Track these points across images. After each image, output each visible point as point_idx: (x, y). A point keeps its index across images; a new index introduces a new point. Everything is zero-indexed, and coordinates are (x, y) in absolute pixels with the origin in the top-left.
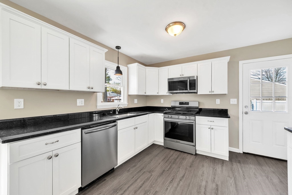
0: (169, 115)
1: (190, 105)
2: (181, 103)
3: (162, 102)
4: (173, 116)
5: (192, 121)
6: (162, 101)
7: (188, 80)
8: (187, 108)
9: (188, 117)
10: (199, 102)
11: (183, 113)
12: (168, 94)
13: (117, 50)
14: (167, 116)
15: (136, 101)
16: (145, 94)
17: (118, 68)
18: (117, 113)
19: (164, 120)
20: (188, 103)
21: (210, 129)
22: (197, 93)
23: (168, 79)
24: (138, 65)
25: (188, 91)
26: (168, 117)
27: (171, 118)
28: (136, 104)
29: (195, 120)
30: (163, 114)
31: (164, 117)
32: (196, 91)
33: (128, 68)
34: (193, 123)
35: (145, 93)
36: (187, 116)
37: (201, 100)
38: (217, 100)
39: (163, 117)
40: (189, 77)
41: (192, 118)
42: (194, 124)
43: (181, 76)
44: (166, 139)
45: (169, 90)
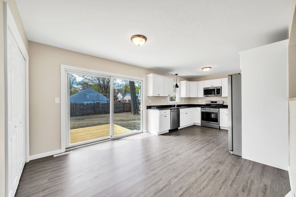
1: (218, 103)
2: (212, 102)
4: (207, 109)
5: (217, 111)
6: (200, 101)
7: (216, 89)
8: (216, 105)
9: (215, 109)
10: (223, 102)
12: (203, 97)
15: (183, 101)
16: (189, 97)
17: (177, 84)
18: (176, 106)
20: (216, 102)
21: (227, 115)
23: (204, 88)
24: (186, 82)
25: (216, 95)
26: (204, 109)
27: (205, 110)
29: (219, 111)
30: (200, 108)
31: (201, 110)
32: (220, 95)
33: (180, 83)
40: (216, 87)
41: (218, 109)
42: (218, 113)
43: (211, 86)
44: (202, 121)
45: (204, 95)
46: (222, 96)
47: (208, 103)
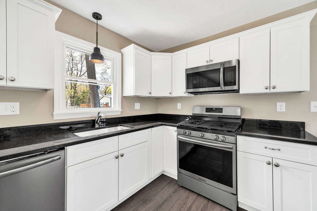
0: (187, 131)
1: (225, 113)
2: (209, 110)
3: (178, 108)
4: (194, 133)
5: (230, 146)
6: (179, 105)
7: (222, 69)
8: (220, 118)
9: (221, 137)
10: (241, 108)
11: (212, 129)
12: (186, 95)
13: (95, 21)
14: (182, 131)
15: (137, 106)
16: (150, 95)
17: (97, 50)
18: (97, 126)
19: (178, 138)
20: (220, 110)
21: (271, 165)
22: (237, 91)
23: (187, 70)
24: (136, 48)
25: (221, 88)
26: (185, 135)
27: (190, 136)
28: (138, 110)
29: (236, 144)
30: (176, 128)
31: (178, 134)
32: (235, 87)
33: (122, 55)
34: (232, 148)
35: (150, 93)
36: (219, 135)
37: (246, 104)
38: (278, 104)
39: (176, 133)
40: (223, 64)
42: (234, 151)
43: (207, 62)
44: (183, 171)
45: (188, 88)
46: (242, 91)
47: (198, 111)
